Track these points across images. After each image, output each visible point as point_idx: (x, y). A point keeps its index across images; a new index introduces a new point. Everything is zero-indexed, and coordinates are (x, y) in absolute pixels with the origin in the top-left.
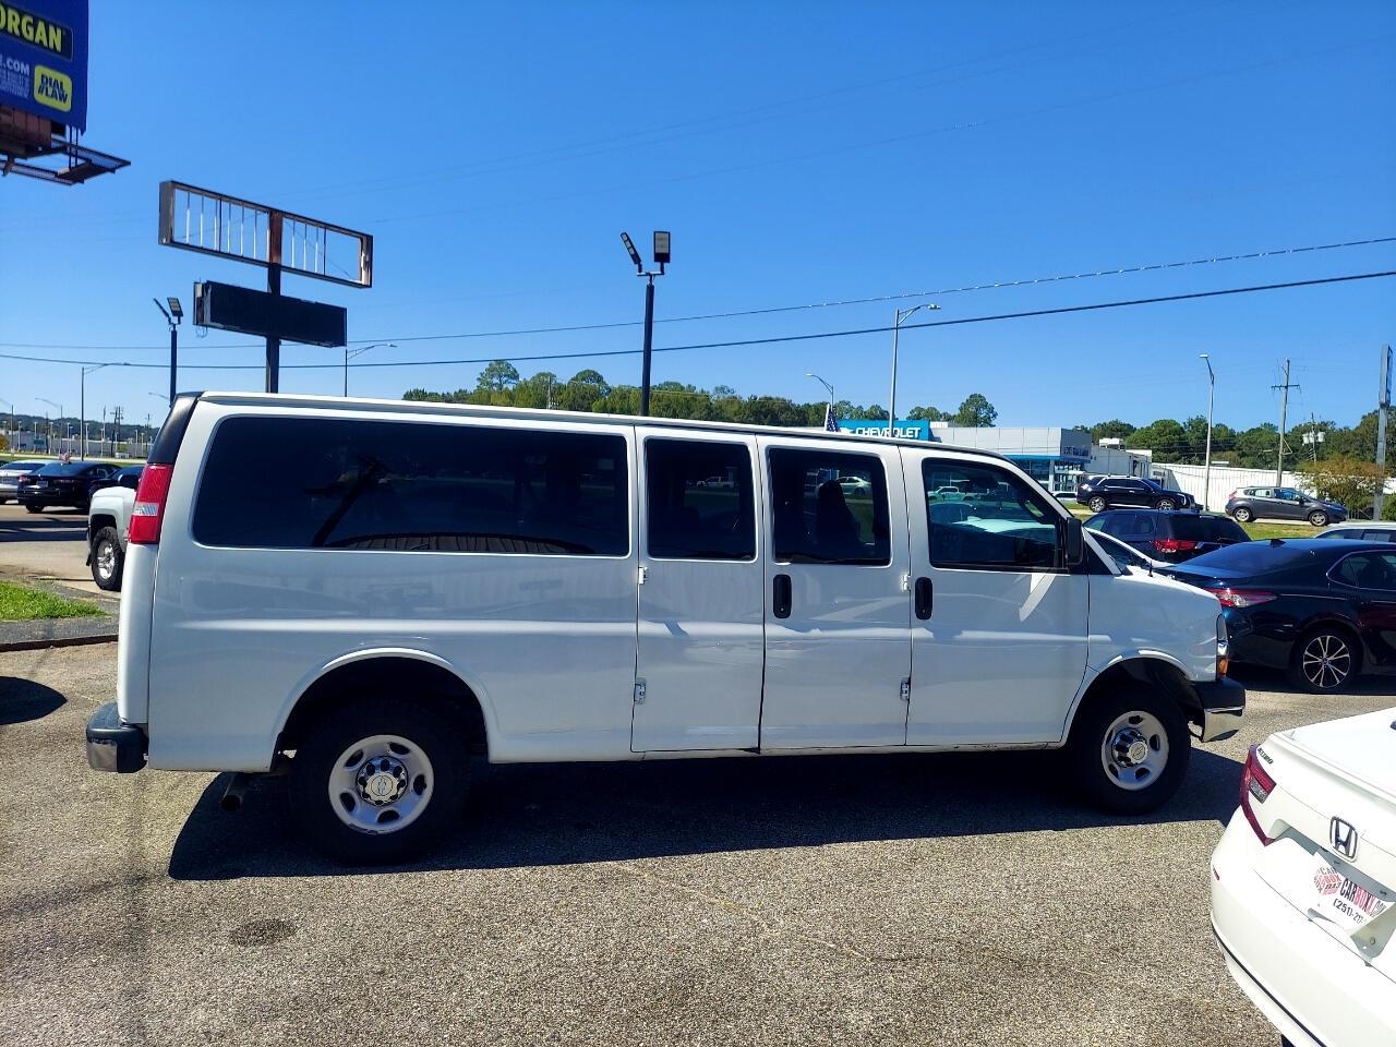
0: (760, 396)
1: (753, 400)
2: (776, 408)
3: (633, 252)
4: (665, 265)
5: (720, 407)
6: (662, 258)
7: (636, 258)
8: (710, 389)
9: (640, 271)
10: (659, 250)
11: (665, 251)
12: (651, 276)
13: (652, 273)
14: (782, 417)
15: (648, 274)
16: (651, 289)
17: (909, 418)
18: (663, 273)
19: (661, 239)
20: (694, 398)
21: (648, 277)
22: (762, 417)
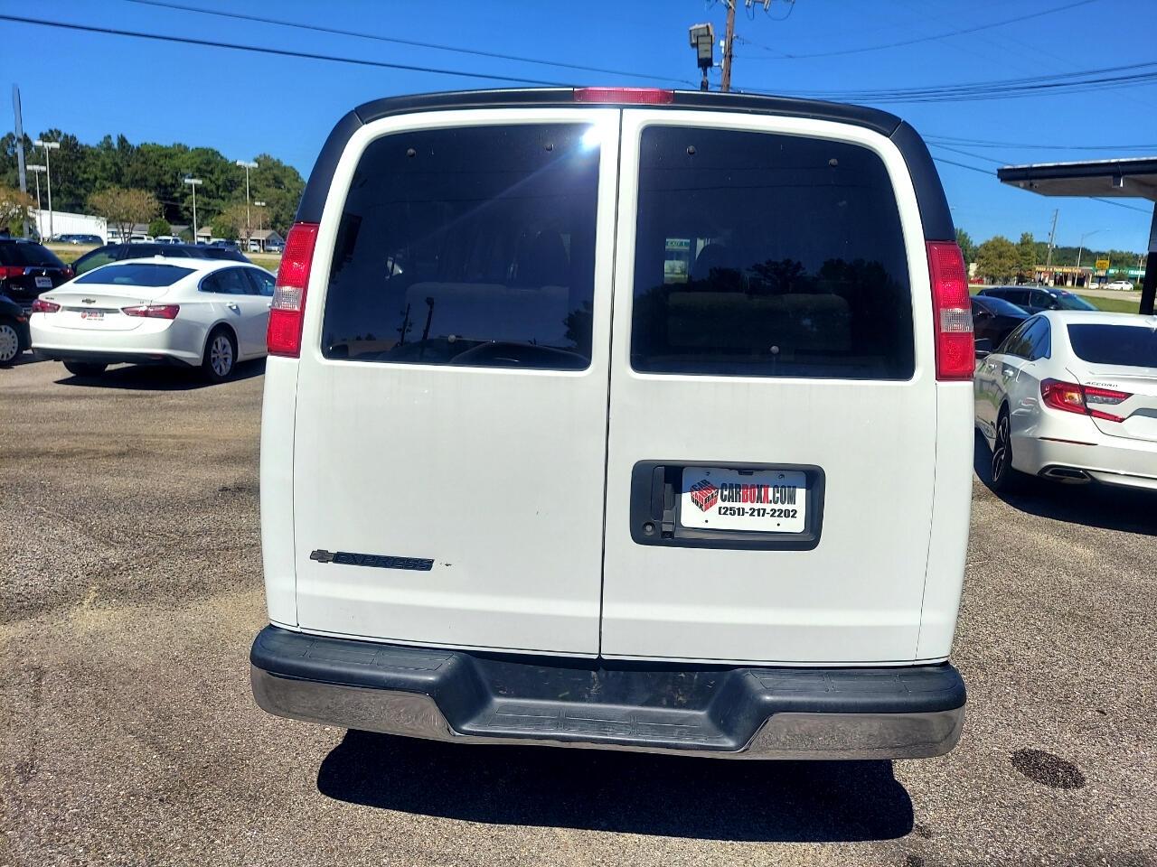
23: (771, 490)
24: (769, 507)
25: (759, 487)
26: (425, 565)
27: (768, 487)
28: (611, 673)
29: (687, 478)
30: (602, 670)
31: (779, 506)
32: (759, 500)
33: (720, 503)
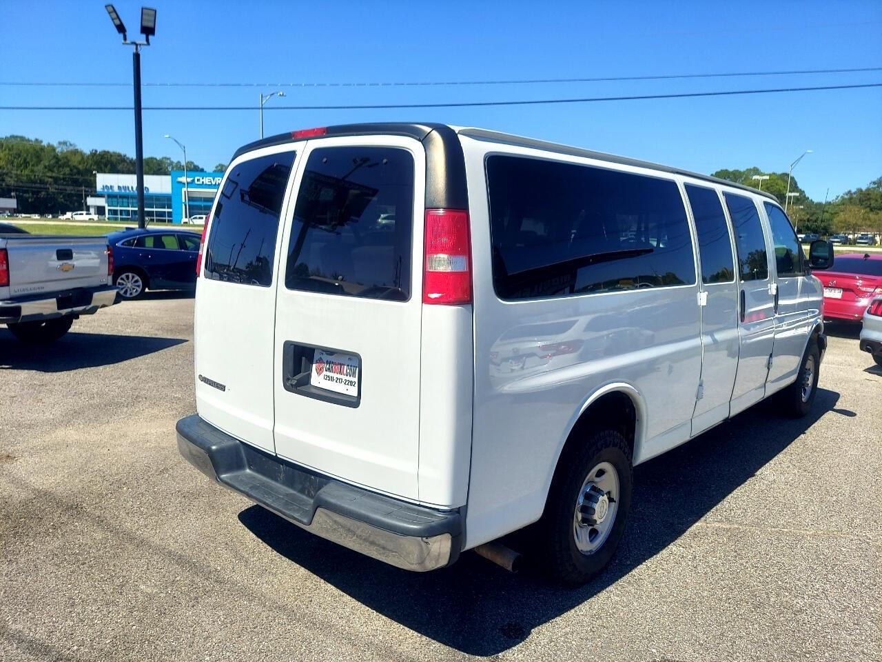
0: (99, 150)
1: (94, 154)
2: (113, 159)
3: (117, 22)
4: (151, 37)
5: (66, 158)
6: (148, 31)
7: (121, 29)
8: (55, 144)
9: (125, 39)
10: (145, 24)
11: (150, 25)
12: (137, 45)
13: (137, 42)
14: (120, 167)
15: (134, 43)
16: (137, 57)
17: (215, 171)
18: (148, 44)
19: (148, 15)
20: (42, 149)
21: (135, 47)
22: (103, 166)
23: (346, 367)
24: (344, 377)
25: (341, 365)
26: (222, 388)
27: (344, 365)
28: (287, 468)
29: (317, 356)
30: (284, 465)
31: (348, 378)
32: (341, 373)
33: (325, 373)
